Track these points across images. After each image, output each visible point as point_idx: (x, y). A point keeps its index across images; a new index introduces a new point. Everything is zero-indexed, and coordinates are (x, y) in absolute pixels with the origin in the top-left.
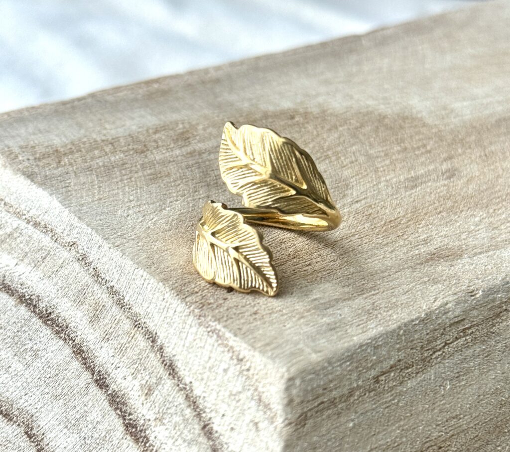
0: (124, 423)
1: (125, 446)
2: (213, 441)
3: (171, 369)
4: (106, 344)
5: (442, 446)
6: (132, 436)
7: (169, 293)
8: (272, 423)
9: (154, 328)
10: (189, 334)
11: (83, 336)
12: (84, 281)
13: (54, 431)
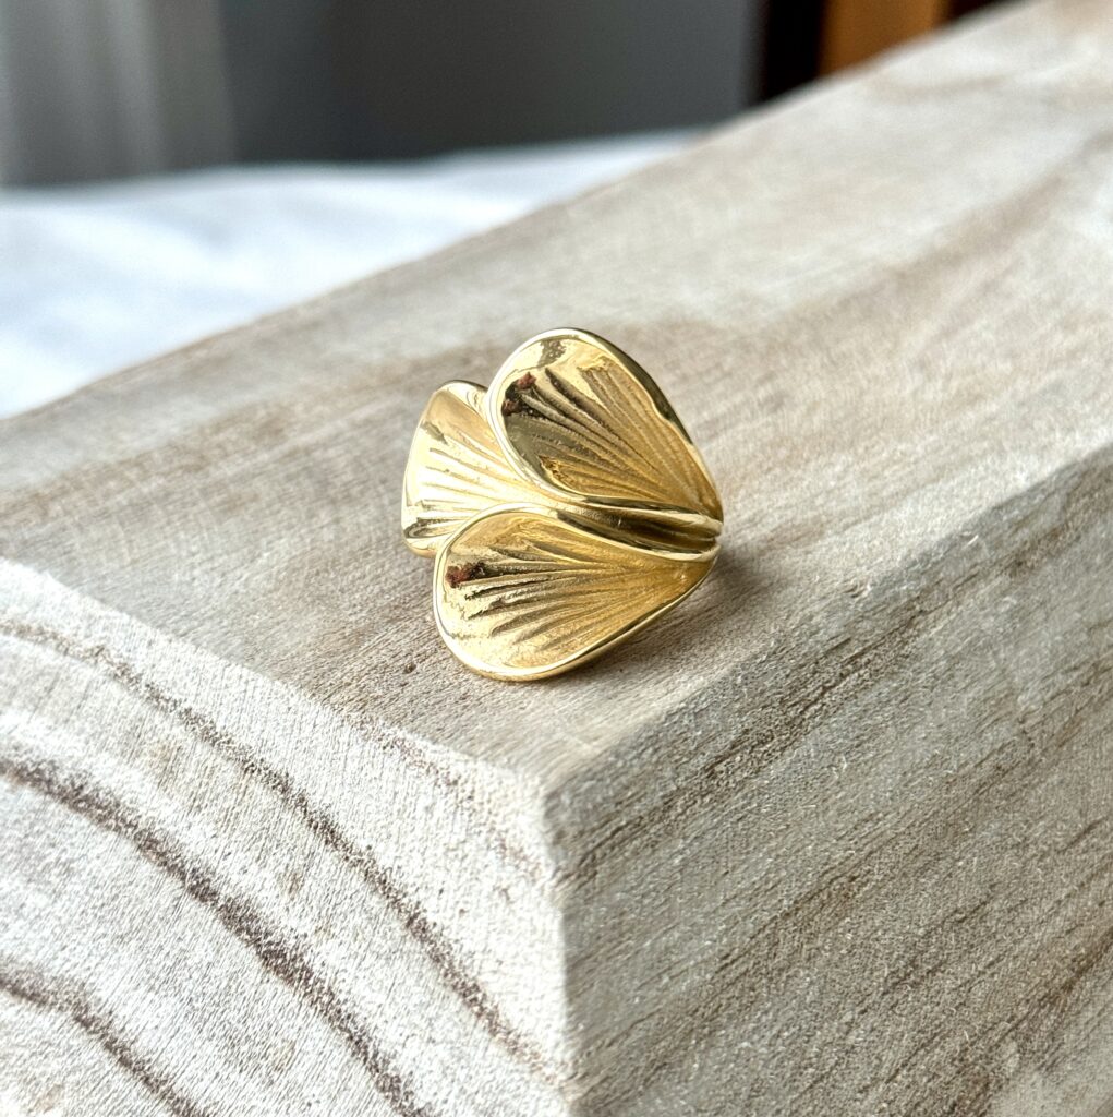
0: (258, 954)
1: (269, 994)
2: (431, 942)
3: (328, 831)
4: (198, 818)
5: (856, 874)
6: (278, 973)
7: (296, 696)
8: (534, 881)
9: (280, 766)
10: (349, 761)
11: (150, 814)
12: (133, 713)
13: (130, 1003)
